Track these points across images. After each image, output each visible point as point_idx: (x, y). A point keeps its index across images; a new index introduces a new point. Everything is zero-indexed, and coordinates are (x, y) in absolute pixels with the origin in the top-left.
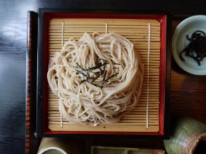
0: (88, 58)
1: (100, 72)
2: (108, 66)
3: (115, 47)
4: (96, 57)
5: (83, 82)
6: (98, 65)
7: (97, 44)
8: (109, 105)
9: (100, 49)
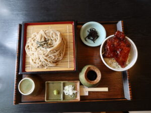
0: (41, 39)
1: (46, 42)
2: (49, 41)
3: (52, 34)
4: (45, 38)
5: (38, 47)
6: (45, 41)
7: (46, 34)
8: (50, 56)
9: (46, 35)
